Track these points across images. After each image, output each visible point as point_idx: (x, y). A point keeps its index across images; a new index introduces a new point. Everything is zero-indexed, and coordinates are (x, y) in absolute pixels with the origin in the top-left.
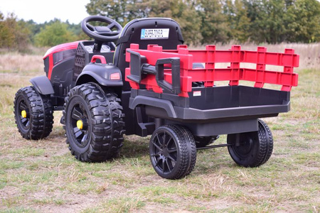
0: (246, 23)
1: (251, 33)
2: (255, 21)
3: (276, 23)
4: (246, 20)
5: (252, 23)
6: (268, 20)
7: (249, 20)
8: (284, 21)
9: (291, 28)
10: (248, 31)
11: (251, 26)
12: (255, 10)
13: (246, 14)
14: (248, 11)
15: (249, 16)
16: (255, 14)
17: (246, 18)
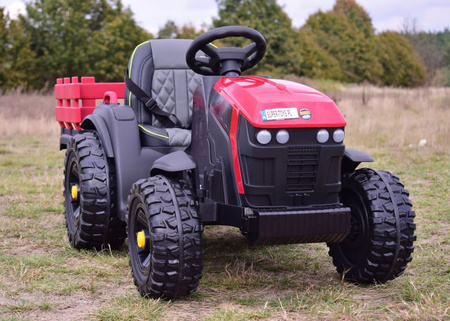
0: (30, 59)
1: (38, 75)
2: (44, 58)
3: (76, 60)
4: (28, 56)
5: (38, 60)
6: (65, 56)
7: (34, 54)
8: (90, 56)
9: (100, 68)
10: (34, 72)
11: (38, 65)
12: (44, 39)
13: (28, 45)
14: (31, 40)
15: (33, 47)
16: (43, 45)
17: (29, 51)
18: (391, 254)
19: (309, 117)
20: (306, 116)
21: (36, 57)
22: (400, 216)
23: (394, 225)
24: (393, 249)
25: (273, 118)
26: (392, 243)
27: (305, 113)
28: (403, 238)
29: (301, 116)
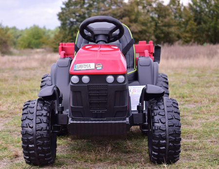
0: (194, 27)
2: (201, 26)
4: (193, 24)
5: (198, 27)
6: (212, 24)
7: (196, 24)
10: (195, 33)
11: (198, 29)
12: (201, 15)
13: (193, 19)
14: (195, 16)
15: (195, 20)
16: (201, 19)
17: (193, 22)
18: (164, 148)
19: (101, 68)
20: (99, 68)
21: (197, 25)
22: (169, 126)
23: (165, 131)
24: (164, 145)
25: (80, 69)
26: (164, 141)
27: (99, 66)
28: (171, 139)
29: (96, 68)
